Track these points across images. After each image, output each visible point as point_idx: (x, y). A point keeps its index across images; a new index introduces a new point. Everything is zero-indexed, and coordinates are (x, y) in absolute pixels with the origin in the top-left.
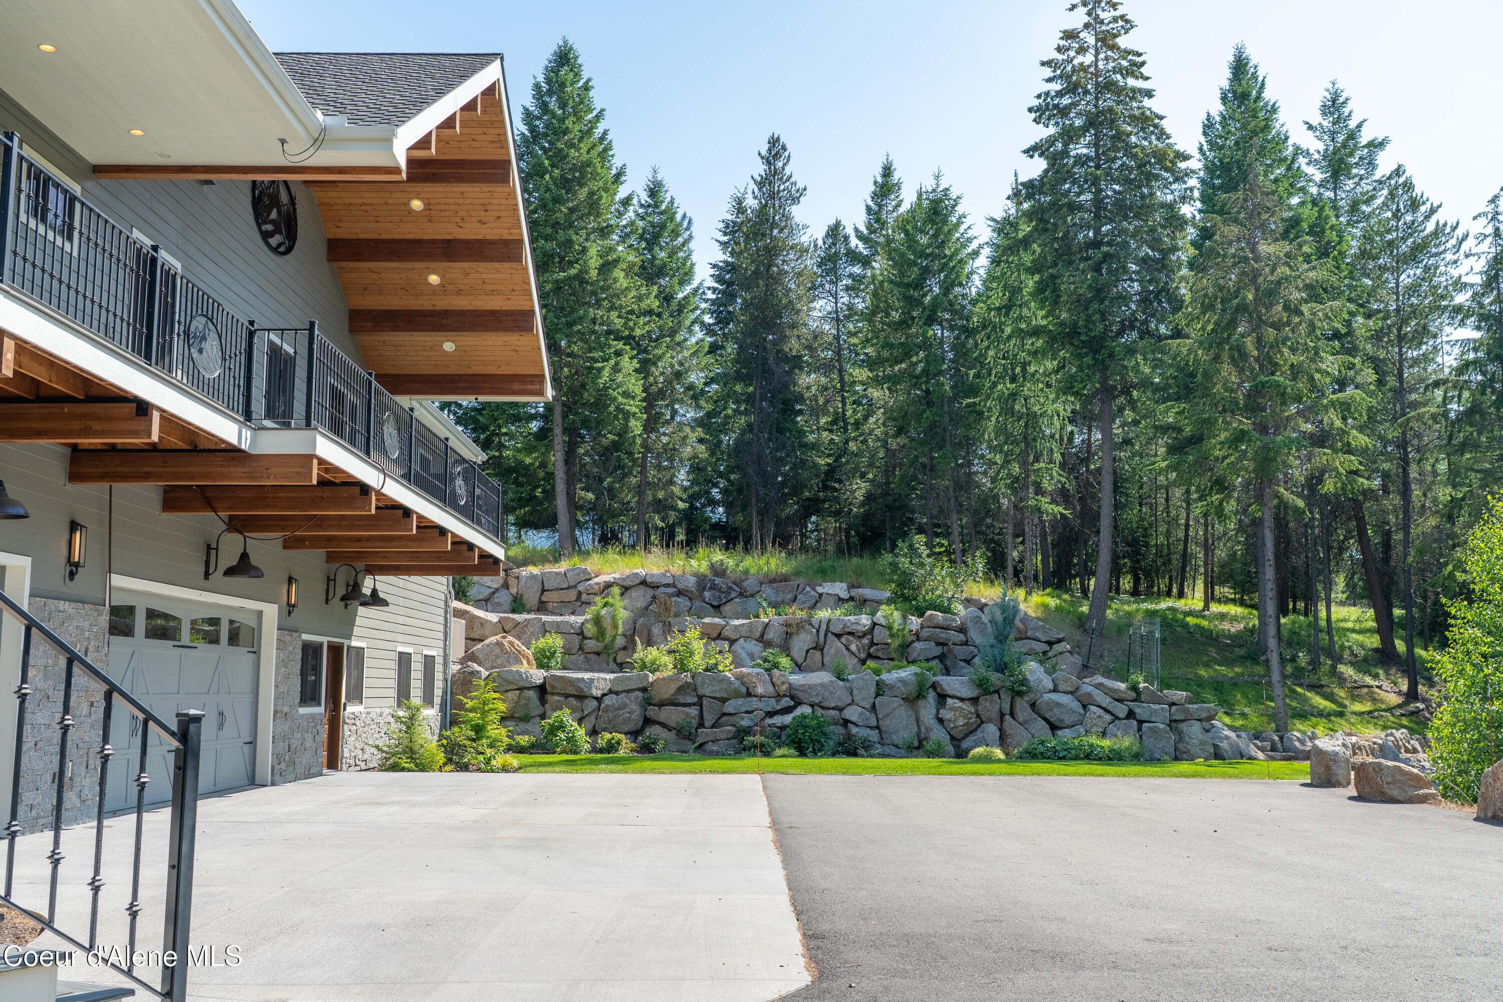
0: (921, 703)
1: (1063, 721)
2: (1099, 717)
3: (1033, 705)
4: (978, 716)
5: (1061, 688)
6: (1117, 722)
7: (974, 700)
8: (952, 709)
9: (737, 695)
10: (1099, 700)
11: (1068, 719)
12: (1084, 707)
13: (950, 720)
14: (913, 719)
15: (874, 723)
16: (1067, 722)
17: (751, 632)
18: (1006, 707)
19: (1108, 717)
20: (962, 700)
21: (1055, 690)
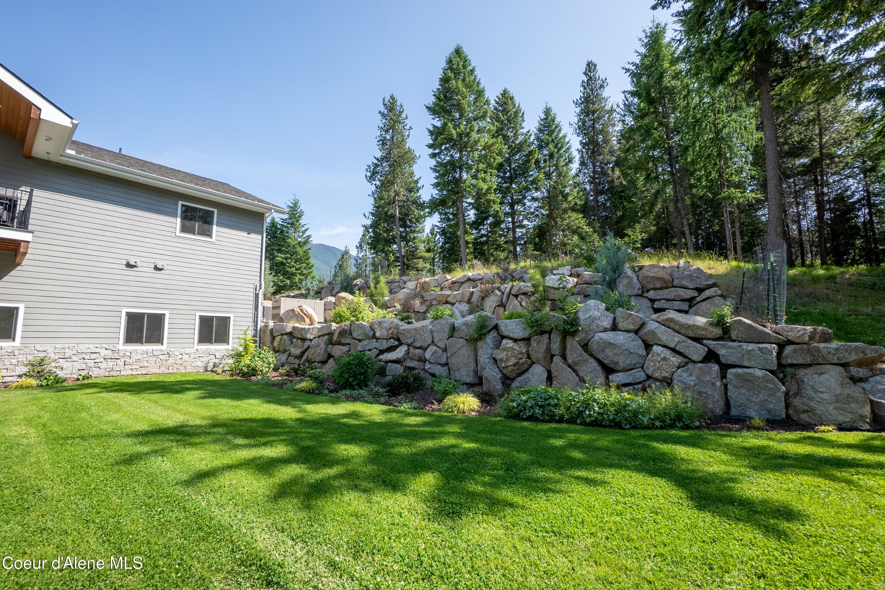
0: (480, 344)
1: (617, 363)
2: (664, 359)
3: (585, 346)
4: (529, 357)
5: (621, 326)
6: (690, 365)
7: (527, 340)
8: (505, 349)
9: (368, 338)
10: (664, 339)
11: (623, 361)
12: (648, 347)
13: (501, 360)
14: (472, 359)
15: (443, 360)
16: (621, 366)
17: (463, 297)
18: (556, 347)
19: (676, 360)
20: (515, 340)
21: (614, 328)
